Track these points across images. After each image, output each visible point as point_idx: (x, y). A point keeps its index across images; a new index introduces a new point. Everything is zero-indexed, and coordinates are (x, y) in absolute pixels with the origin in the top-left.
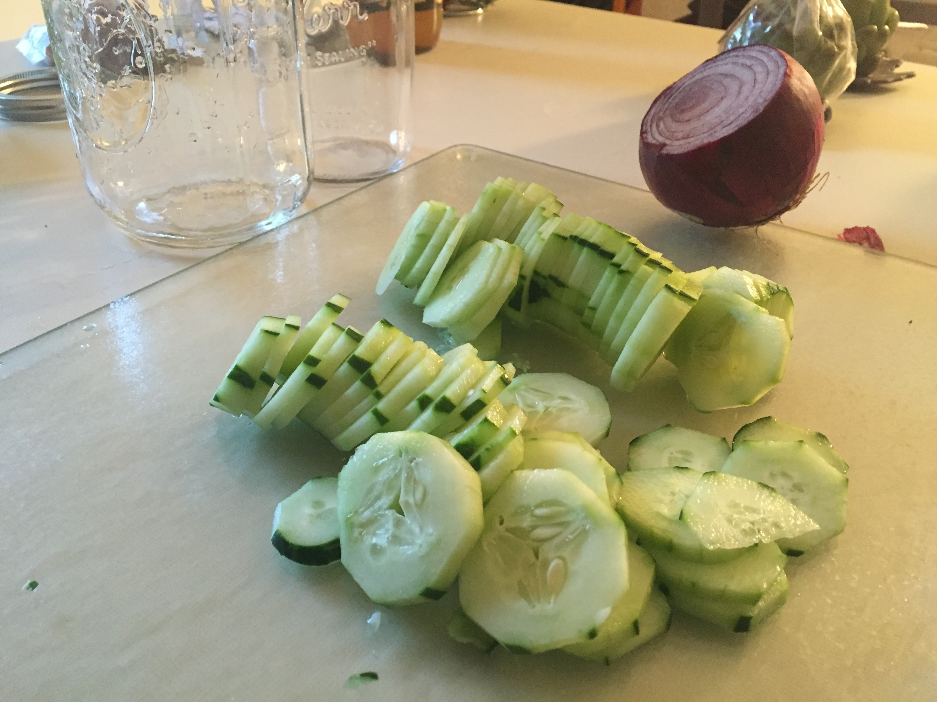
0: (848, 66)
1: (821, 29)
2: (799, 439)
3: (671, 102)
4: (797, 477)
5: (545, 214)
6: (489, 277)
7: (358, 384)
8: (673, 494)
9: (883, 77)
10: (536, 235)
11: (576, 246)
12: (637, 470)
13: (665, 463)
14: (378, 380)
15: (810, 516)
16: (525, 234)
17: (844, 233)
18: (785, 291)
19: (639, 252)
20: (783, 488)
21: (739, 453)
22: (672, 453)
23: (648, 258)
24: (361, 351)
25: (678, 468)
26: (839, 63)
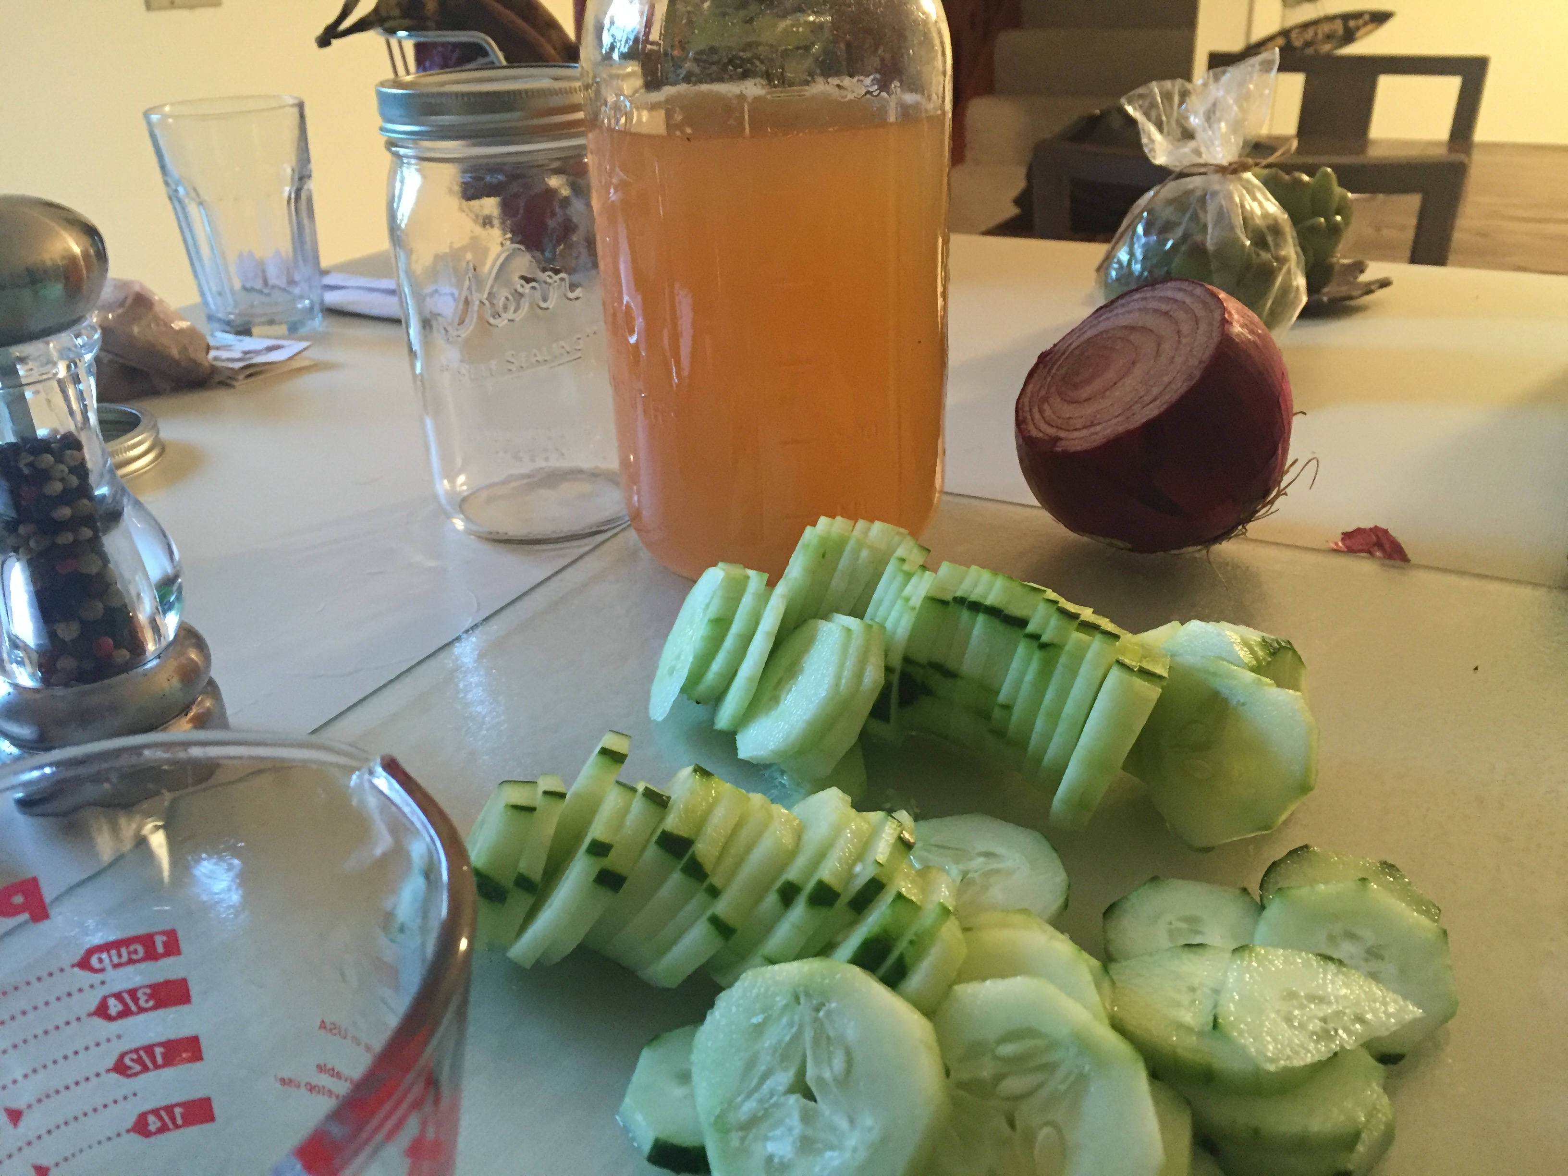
0: (1295, 284)
1: (1247, 237)
2: (1361, 876)
3: (1055, 374)
4: (1369, 937)
5: (906, 567)
6: (839, 676)
7: (676, 878)
8: (1193, 989)
9: (1344, 290)
10: (899, 604)
11: (965, 614)
12: (1127, 958)
13: (1164, 941)
14: (708, 867)
15: (1405, 998)
16: (881, 601)
17: (1342, 539)
18: (1289, 646)
19: (1063, 612)
20: (1352, 957)
21: (1275, 910)
22: (1170, 923)
23: (1079, 621)
24: (672, 823)
25: (1189, 946)
26: (1281, 283)
